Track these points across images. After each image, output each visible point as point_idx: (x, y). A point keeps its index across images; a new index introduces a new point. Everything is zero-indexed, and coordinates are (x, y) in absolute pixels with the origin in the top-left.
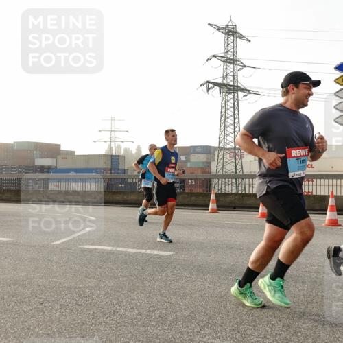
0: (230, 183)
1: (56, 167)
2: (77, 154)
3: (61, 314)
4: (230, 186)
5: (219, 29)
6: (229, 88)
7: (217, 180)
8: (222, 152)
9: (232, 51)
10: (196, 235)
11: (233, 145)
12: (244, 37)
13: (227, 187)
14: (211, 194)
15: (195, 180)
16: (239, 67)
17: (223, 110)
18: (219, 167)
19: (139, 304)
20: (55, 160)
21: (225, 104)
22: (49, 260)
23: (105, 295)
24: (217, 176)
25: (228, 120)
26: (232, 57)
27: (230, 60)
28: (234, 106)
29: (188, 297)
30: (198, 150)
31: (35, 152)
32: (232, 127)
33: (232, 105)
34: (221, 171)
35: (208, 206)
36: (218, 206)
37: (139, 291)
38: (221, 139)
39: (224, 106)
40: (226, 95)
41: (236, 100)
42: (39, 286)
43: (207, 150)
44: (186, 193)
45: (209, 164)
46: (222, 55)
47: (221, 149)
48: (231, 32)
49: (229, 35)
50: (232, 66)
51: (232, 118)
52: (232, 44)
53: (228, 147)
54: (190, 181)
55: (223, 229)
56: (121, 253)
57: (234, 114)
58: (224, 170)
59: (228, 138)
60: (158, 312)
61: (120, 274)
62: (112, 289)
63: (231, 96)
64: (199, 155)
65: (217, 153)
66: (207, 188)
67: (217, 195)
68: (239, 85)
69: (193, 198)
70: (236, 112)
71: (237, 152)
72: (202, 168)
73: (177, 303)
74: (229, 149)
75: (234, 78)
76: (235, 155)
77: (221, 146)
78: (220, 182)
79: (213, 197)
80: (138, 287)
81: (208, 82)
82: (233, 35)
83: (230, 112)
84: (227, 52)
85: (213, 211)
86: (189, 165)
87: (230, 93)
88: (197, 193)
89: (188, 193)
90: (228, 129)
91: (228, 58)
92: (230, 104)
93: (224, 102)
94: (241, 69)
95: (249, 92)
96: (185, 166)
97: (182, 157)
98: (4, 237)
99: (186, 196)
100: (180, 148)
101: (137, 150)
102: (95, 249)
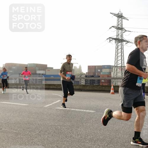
0: (120, 81)
1: (45, 74)
2: (54, 69)
3: (48, 137)
4: (120, 83)
5: (115, 15)
6: (119, 40)
7: (114, 80)
8: (116, 68)
9: (120, 24)
10: (105, 104)
11: (121, 65)
12: (126, 18)
13: (118, 83)
14: (111, 86)
15: (104, 80)
16: (123, 31)
17: (117, 50)
18: (115, 74)
19: (81, 133)
20: (45, 71)
21: (118, 47)
22: (43, 113)
23: (66, 129)
24: (114, 78)
25: (119, 54)
26: (120, 27)
27: (120, 28)
28: (121, 48)
29: (102, 131)
30: (105, 67)
31: (36, 68)
32: (121, 57)
33: (120, 48)
34: (116, 76)
35: (110, 91)
36: (114, 91)
37: (81, 127)
38: (116, 62)
39: (117, 48)
40: (118, 43)
41: (122, 45)
42: (39, 124)
43: (110, 67)
44: (100, 86)
45: (110, 73)
46: (116, 26)
47: (116, 67)
48: (120, 16)
49: (119, 17)
50: (120, 31)
51: (121, 53)
52: (120, 21)
53: (119, 66)
54: (102, 81)
55: (117, 101)
56: (73, 111)
57: (121, 52)
58: (117, 75)
59: (119, 62)
60: (89, 136)
61: (73, 120)
62: (69, 127)
63: (120, 44)
64: (106, 69)
65: (114, 68)
66: (110, 83)
67: (114, 86)
68: (124, 39)
69: (104, 88)
70: (122, 51)
71: (122, 68)
72: (107, 75)
73: (97, 133)
74: (119, 67)
75: (121, 36)
76: (122, 69)
77: (116, 65)
78: (115, 81)
79: (112, 87)
80: (80, 126)
81: (110, 38)
82: (121, 18)
83: (120, 51)
84: (118, 25)
85: (113, 93)
86: (102, 73)
87: (120, 42)
88: (105, 86)
89: (101, 86)
90: (119, 58)
91: (119, 28)
92: (120, 47)
93: (117, 46)
94: (124, 32)
95: (128, 42)
96: (100, 74)
97: (99, 70)
98: (24, 104)
99: (100, 87)
100: (98, 66)
101: (79, 67)
102: (62, 109)
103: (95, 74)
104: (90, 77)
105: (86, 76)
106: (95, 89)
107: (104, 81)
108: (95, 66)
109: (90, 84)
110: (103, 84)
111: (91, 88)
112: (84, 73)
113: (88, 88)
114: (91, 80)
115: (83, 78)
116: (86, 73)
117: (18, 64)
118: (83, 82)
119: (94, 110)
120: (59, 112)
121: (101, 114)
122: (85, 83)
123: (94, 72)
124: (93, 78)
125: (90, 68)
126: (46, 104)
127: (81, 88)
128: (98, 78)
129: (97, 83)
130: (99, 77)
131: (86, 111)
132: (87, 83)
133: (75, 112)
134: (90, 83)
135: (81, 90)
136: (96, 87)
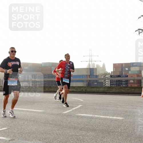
15: (134, 80)
23: (90, 139)
35: (141, 94)
37: (107, 138)
42: (57, 134)
43: (140, 65)
45: (140, 72)
54: (131, 81)
56: (97, 118)
61: (97, 129)
62: (93, 137)
64: (135, 67)
66: (140, 84)
69: (133, 89)
72: (137, 74)
81: (139, 29)
96: (128, 73)
97: (126, 68)
98: (39, 110)
99: (129, 88)
100: (125, 64)
101: (103, 65)
102: (84, 116)
103: (122, 73)
104: (116, 77)
105: (111, 76)
106: (123, 91)
107: (133, 82)
108: (122, 64)
109: (117, 86)
110: (131, 85)
111: (117, 91)
112: (109, 72)
113: (115, 90)
114: (117, 81)
115: (108, 79)
116: (112, 72)
117: (30, 63)
118: (108, 83)
119: (122, 117)
120: (80, 119)
121: (130, 121)
122: (111, 84)
123: (121, 71)
124: (119, 79)
125: (115, 66)
126: (64, 110)
127: (106, 90)
128: (126, 78)
129: (125, 84)
130: (127, 76)
131: (113, 118)
132: (112, 84)
133: (99, 119)
134: (117, 84)
135: (106, 93)
136: (124, 88)
